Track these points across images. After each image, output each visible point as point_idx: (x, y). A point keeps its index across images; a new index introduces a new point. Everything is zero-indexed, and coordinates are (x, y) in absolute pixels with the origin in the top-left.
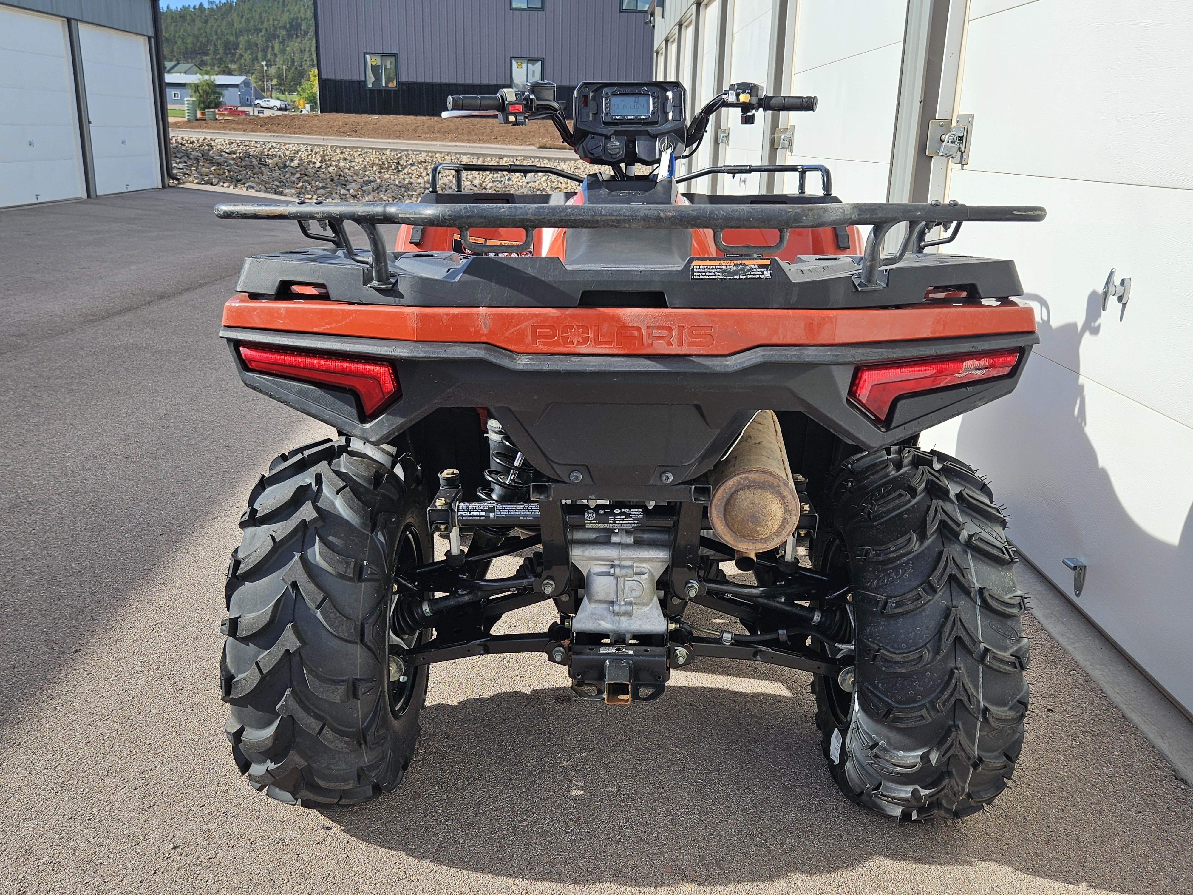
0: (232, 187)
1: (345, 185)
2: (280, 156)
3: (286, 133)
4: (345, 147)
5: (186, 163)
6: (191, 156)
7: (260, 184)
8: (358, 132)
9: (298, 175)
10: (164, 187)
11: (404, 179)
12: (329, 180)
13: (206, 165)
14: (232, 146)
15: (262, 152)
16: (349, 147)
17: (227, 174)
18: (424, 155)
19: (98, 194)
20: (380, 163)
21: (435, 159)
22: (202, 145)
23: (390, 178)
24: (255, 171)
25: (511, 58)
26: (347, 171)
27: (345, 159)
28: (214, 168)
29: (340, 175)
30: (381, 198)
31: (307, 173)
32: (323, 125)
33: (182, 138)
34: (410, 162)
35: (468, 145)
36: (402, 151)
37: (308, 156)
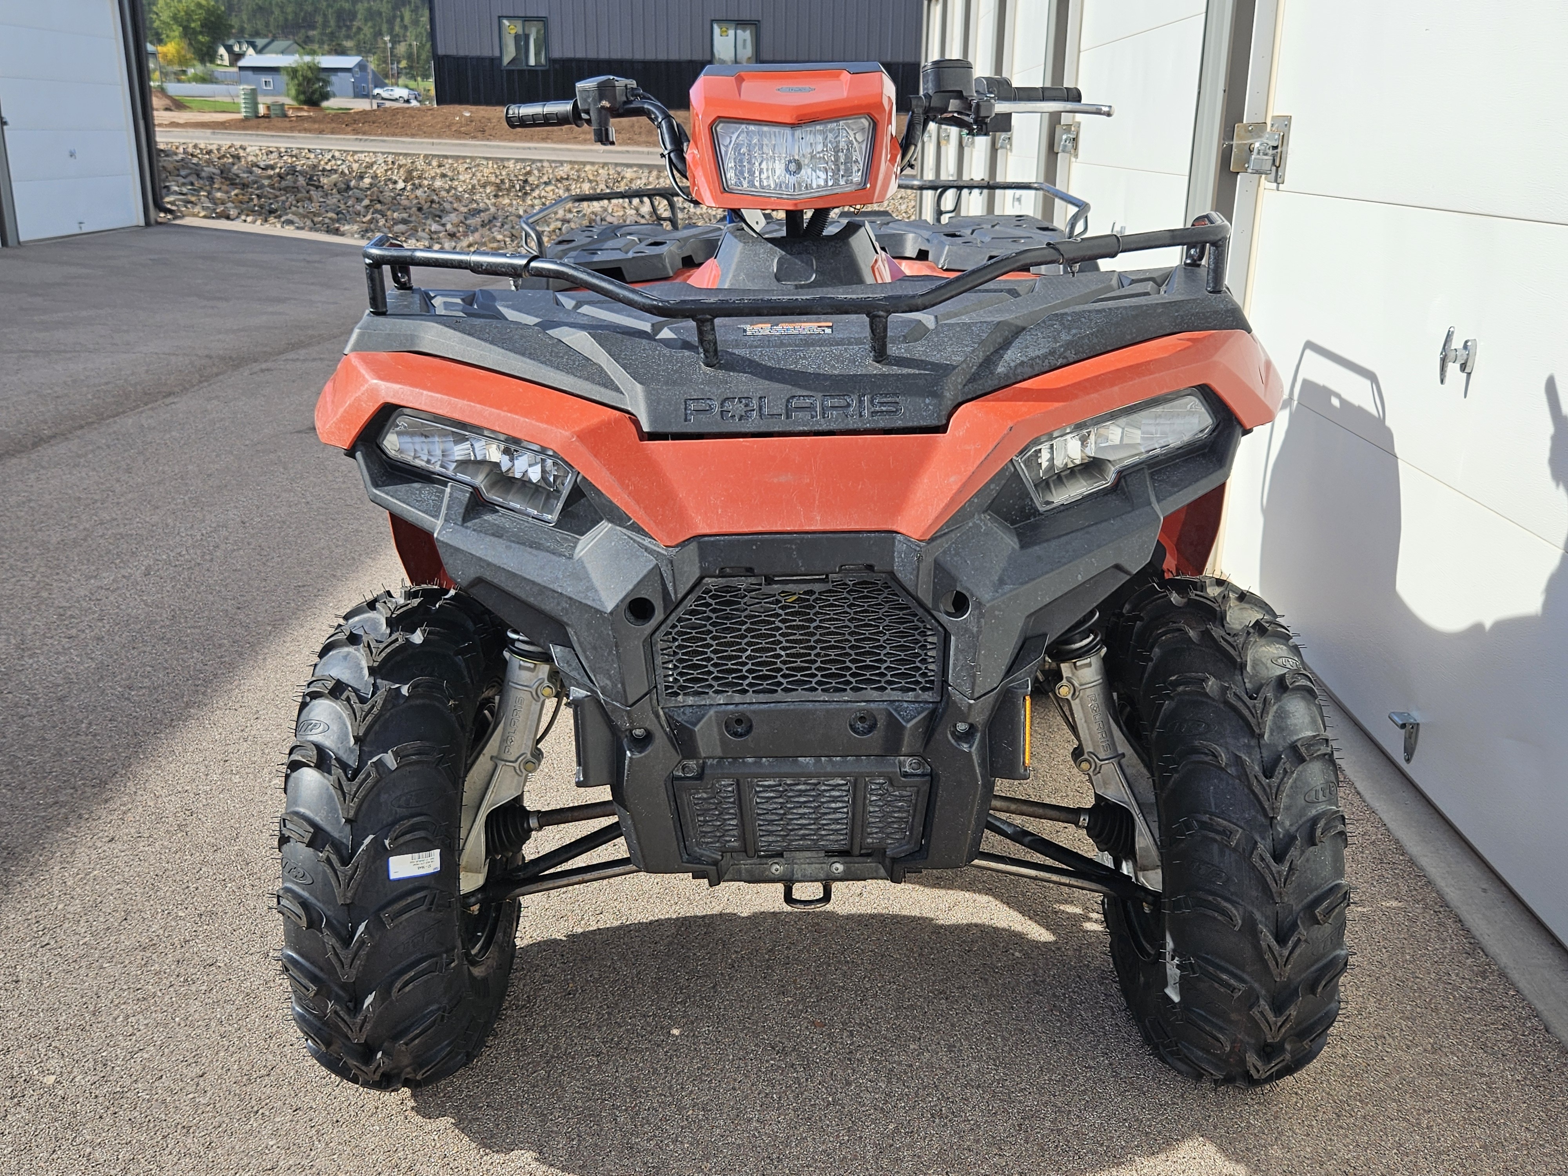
0: (259, 222)
1: (440, 217)
2: (342, 172)
3: (381, 135)
4: (446, 157)
5: (192, 184)
6: (203, 174)
7: (304, 216)
8: (487, 133)
9: (366, 202)
10: (148, 224)
11: (533, 206)
12: (414, 209)
13: (225, 188)
14: (272, 156)
15: (315, 167)
16: (452, 157)
17: (256, 201)
18: (566, 168)
19: (22, 239)
20: (498, 181)
21: (583, 175)
22: (224, 156)
23: (511, 205)
24: (299, 195)
25: (712, 21)
26: (443, 194)
27: (444, 176)
28: (236, 191)
29: (432, 202)
30: (494, 238)
31: (381, 198)
32: (437, 123)
33: (195, 146)
34: (545, 179)
35: (646, 149)
36: (534, 161)
37: (386, 171)
